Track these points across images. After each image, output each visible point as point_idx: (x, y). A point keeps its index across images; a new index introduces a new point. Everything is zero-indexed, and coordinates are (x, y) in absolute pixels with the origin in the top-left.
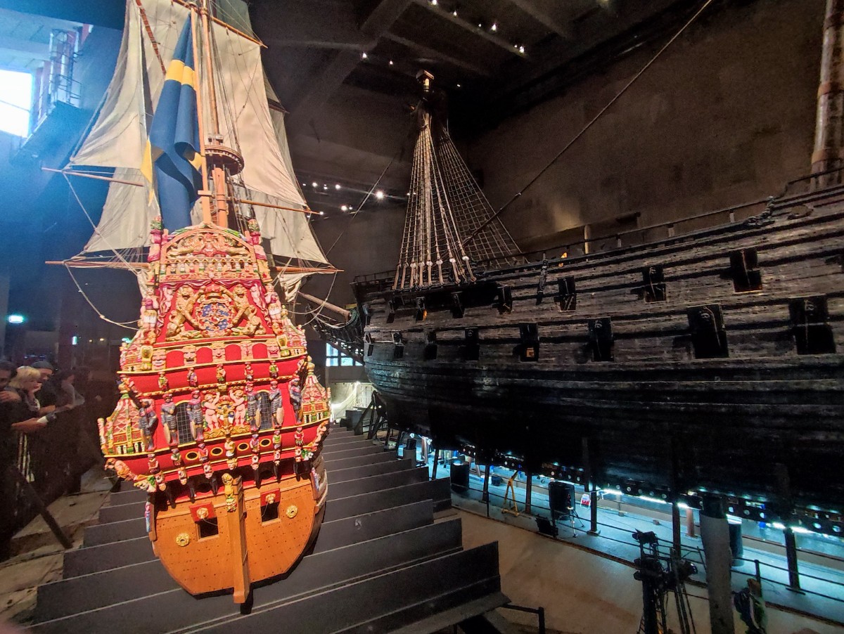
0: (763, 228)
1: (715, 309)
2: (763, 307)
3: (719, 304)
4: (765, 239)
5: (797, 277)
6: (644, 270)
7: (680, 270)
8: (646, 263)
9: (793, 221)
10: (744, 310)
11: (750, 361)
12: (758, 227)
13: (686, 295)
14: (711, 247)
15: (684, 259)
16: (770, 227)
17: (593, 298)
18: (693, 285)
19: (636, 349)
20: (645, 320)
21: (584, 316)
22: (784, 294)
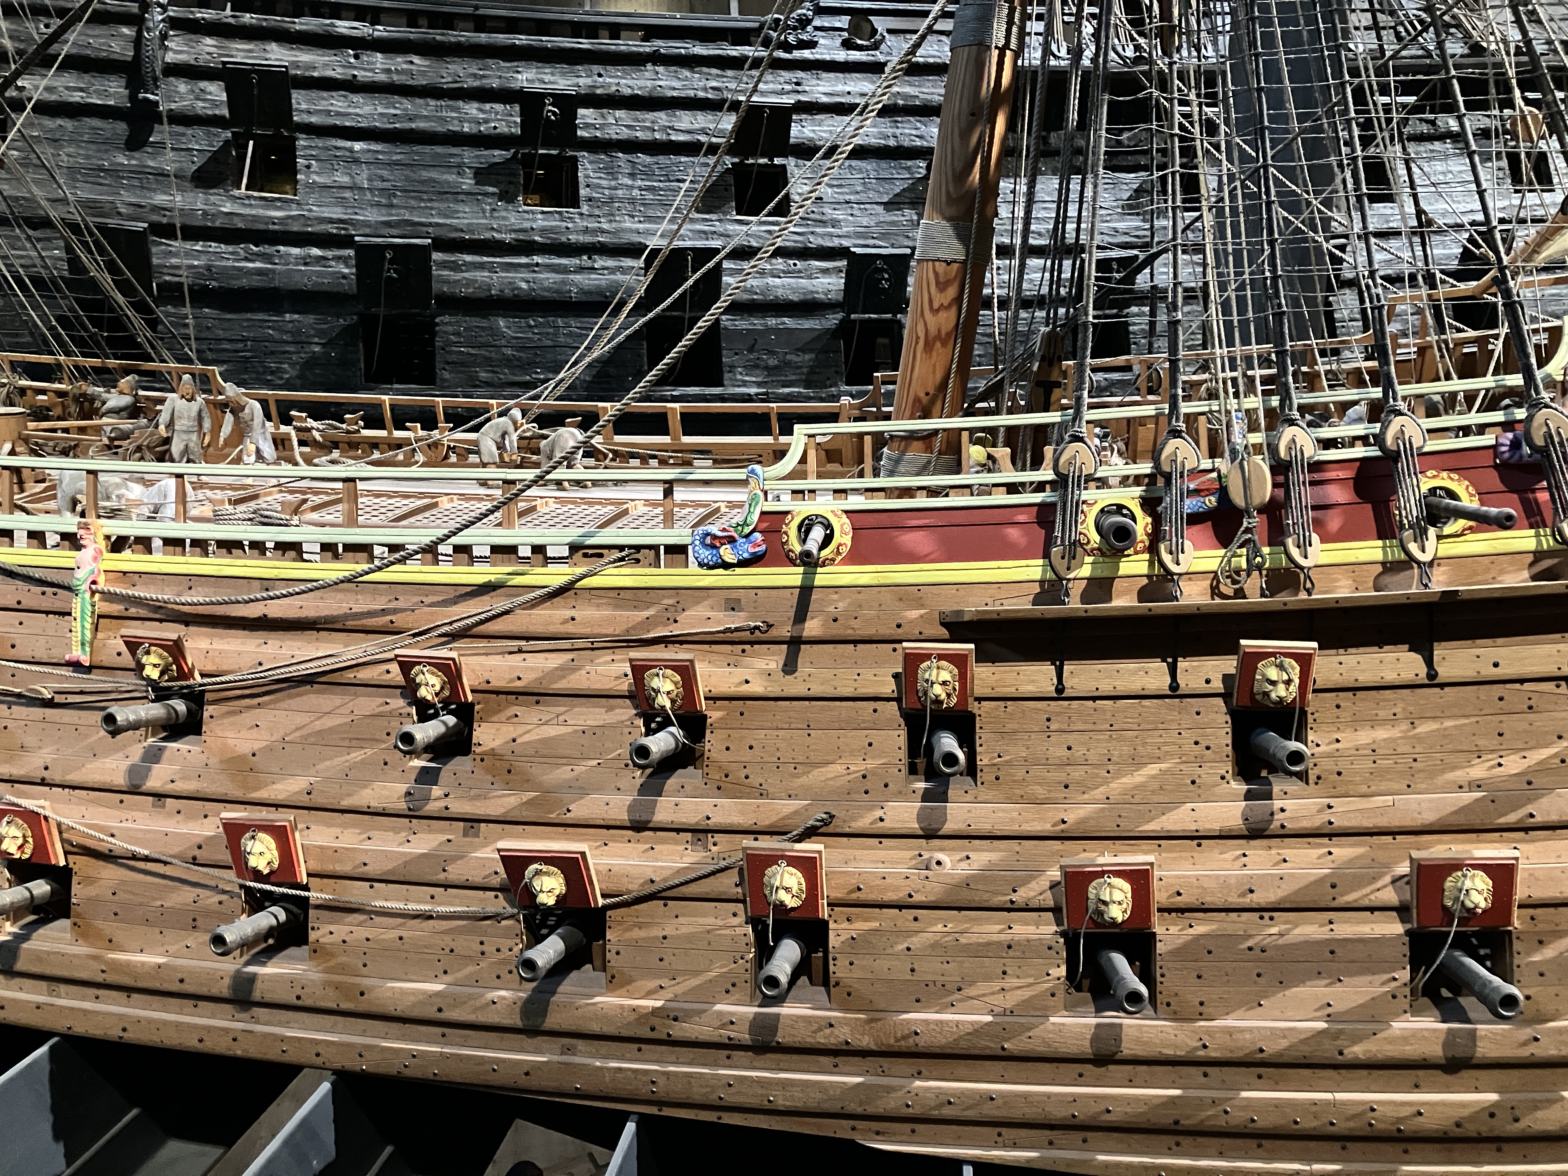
0: (797, 54)
2: (791, 262)
4: (799, 84)
5: (852, 198)
6: (526, 102)
8: (528, 78)
9: (850, 55)
10: (757, 264)
12: (787, 47)
13: (632, 201)
14: (686, 73)
15: (627, 92)
16: (811, 57)
17: (356, 161)
18: (648, 174)
19: (504, 350)
20: (524, 260)
21: (331, 221)
22: (831, 235)
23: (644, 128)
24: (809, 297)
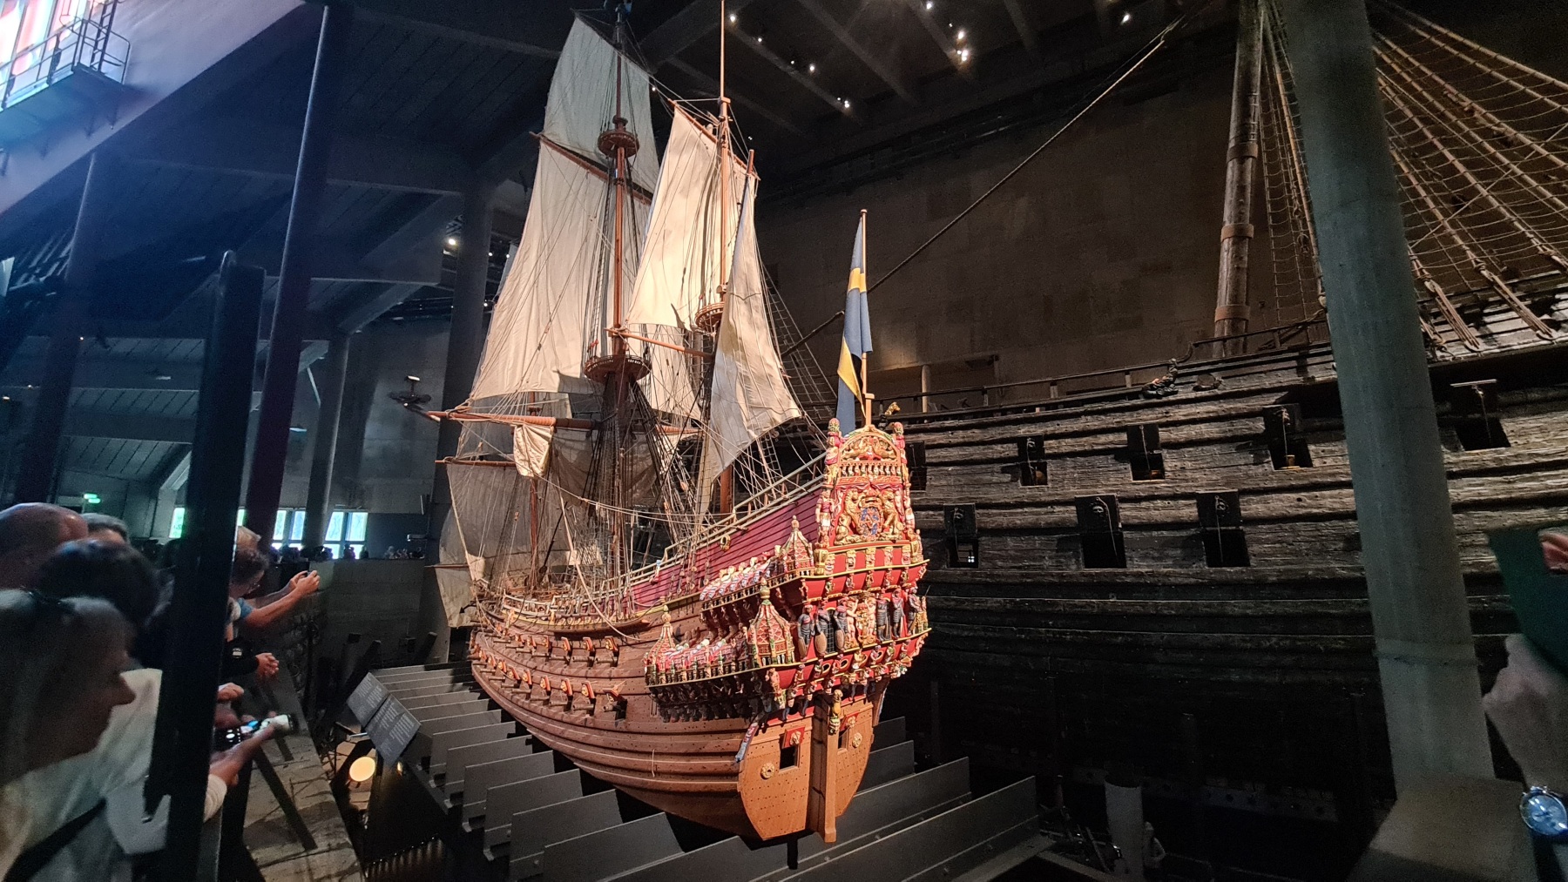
0: (1164, 399)
1: (1110, 500)
2: (1166, 502)
3: (1115, 494)
4: (1167, 413)
5: (1205, 466)
6: (1020, 441)
7: (1066, 445)
8: (1023, 431)
9: (1199, 394)
10: (1144, 504)
11: (1152, 574)
12: (1158, 396)
13: (1074, 479)
14: (1103, 417)
15: (1070, 430)
16: (1174, 399)
17: (950, 475)
18: (1082, 466)
19: (1009, 552)
20: (1020, 510)
21: (937, 500)
22: (1191, 486)
23: (1079, 446)
24: (1178, 520)
